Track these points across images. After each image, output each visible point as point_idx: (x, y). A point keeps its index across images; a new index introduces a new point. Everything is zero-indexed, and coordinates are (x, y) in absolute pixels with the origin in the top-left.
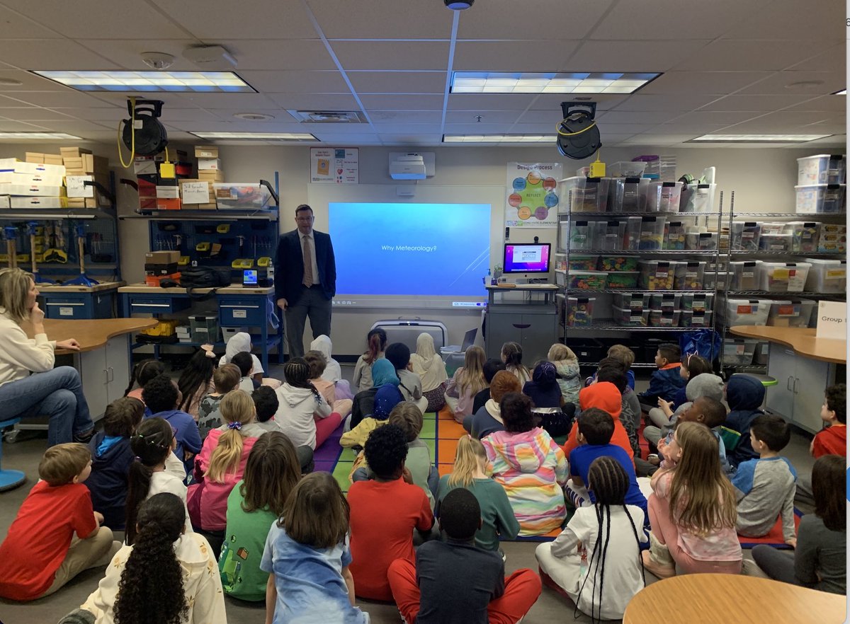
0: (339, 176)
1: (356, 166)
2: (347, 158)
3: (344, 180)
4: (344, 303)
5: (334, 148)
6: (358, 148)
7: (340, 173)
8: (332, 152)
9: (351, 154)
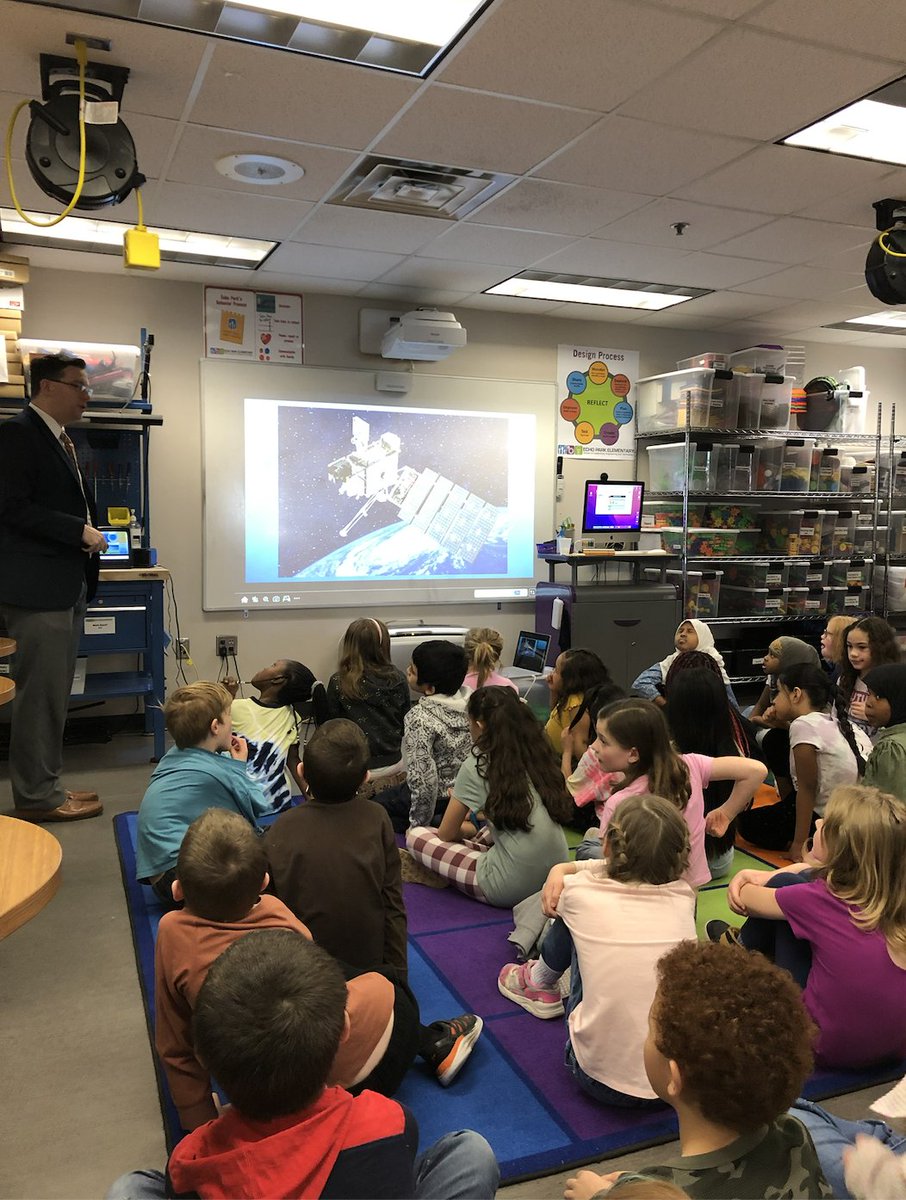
0: (264, 347)
1: (296, 330)
2: (280, 313)
3: (274, 356)
4: (276, 599)
5: (254, 291)
6: (300, 296)
7: (265, 342)
8: (250, 300)
9: (288, 307)
